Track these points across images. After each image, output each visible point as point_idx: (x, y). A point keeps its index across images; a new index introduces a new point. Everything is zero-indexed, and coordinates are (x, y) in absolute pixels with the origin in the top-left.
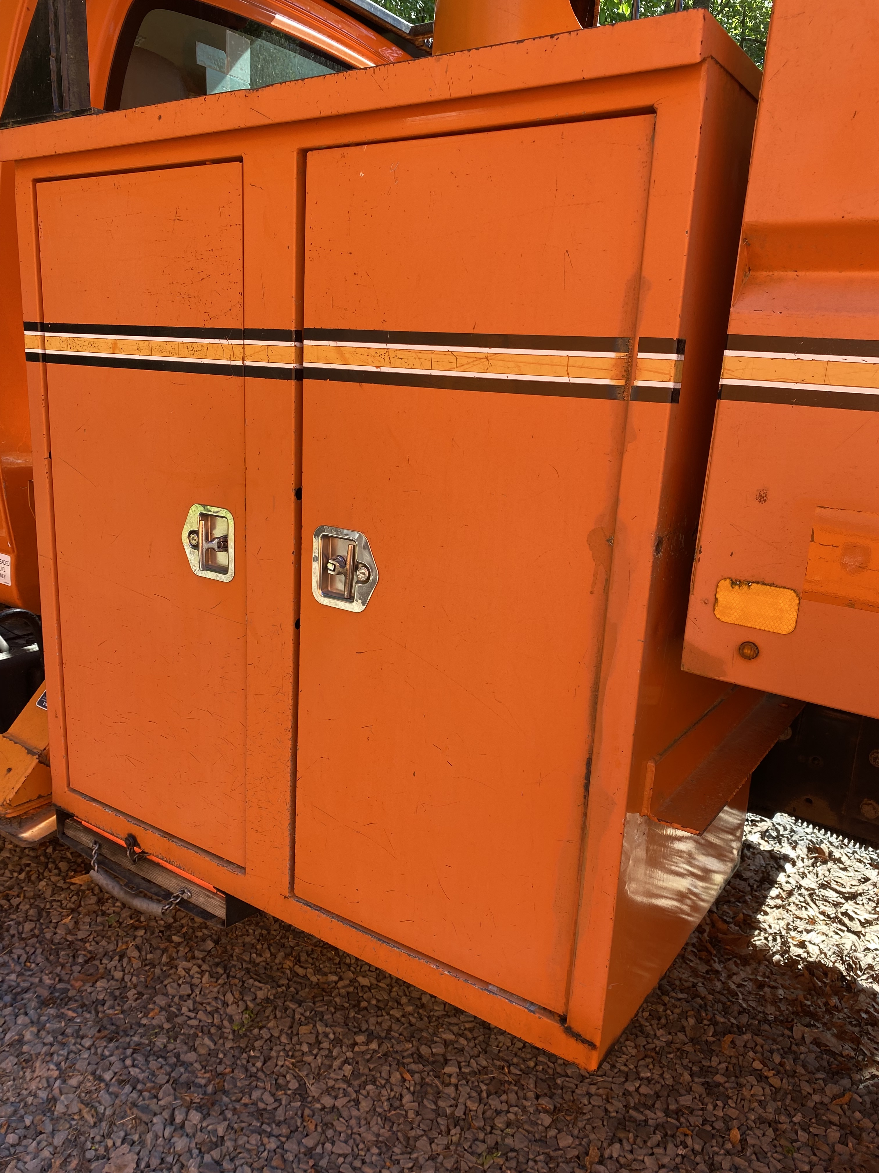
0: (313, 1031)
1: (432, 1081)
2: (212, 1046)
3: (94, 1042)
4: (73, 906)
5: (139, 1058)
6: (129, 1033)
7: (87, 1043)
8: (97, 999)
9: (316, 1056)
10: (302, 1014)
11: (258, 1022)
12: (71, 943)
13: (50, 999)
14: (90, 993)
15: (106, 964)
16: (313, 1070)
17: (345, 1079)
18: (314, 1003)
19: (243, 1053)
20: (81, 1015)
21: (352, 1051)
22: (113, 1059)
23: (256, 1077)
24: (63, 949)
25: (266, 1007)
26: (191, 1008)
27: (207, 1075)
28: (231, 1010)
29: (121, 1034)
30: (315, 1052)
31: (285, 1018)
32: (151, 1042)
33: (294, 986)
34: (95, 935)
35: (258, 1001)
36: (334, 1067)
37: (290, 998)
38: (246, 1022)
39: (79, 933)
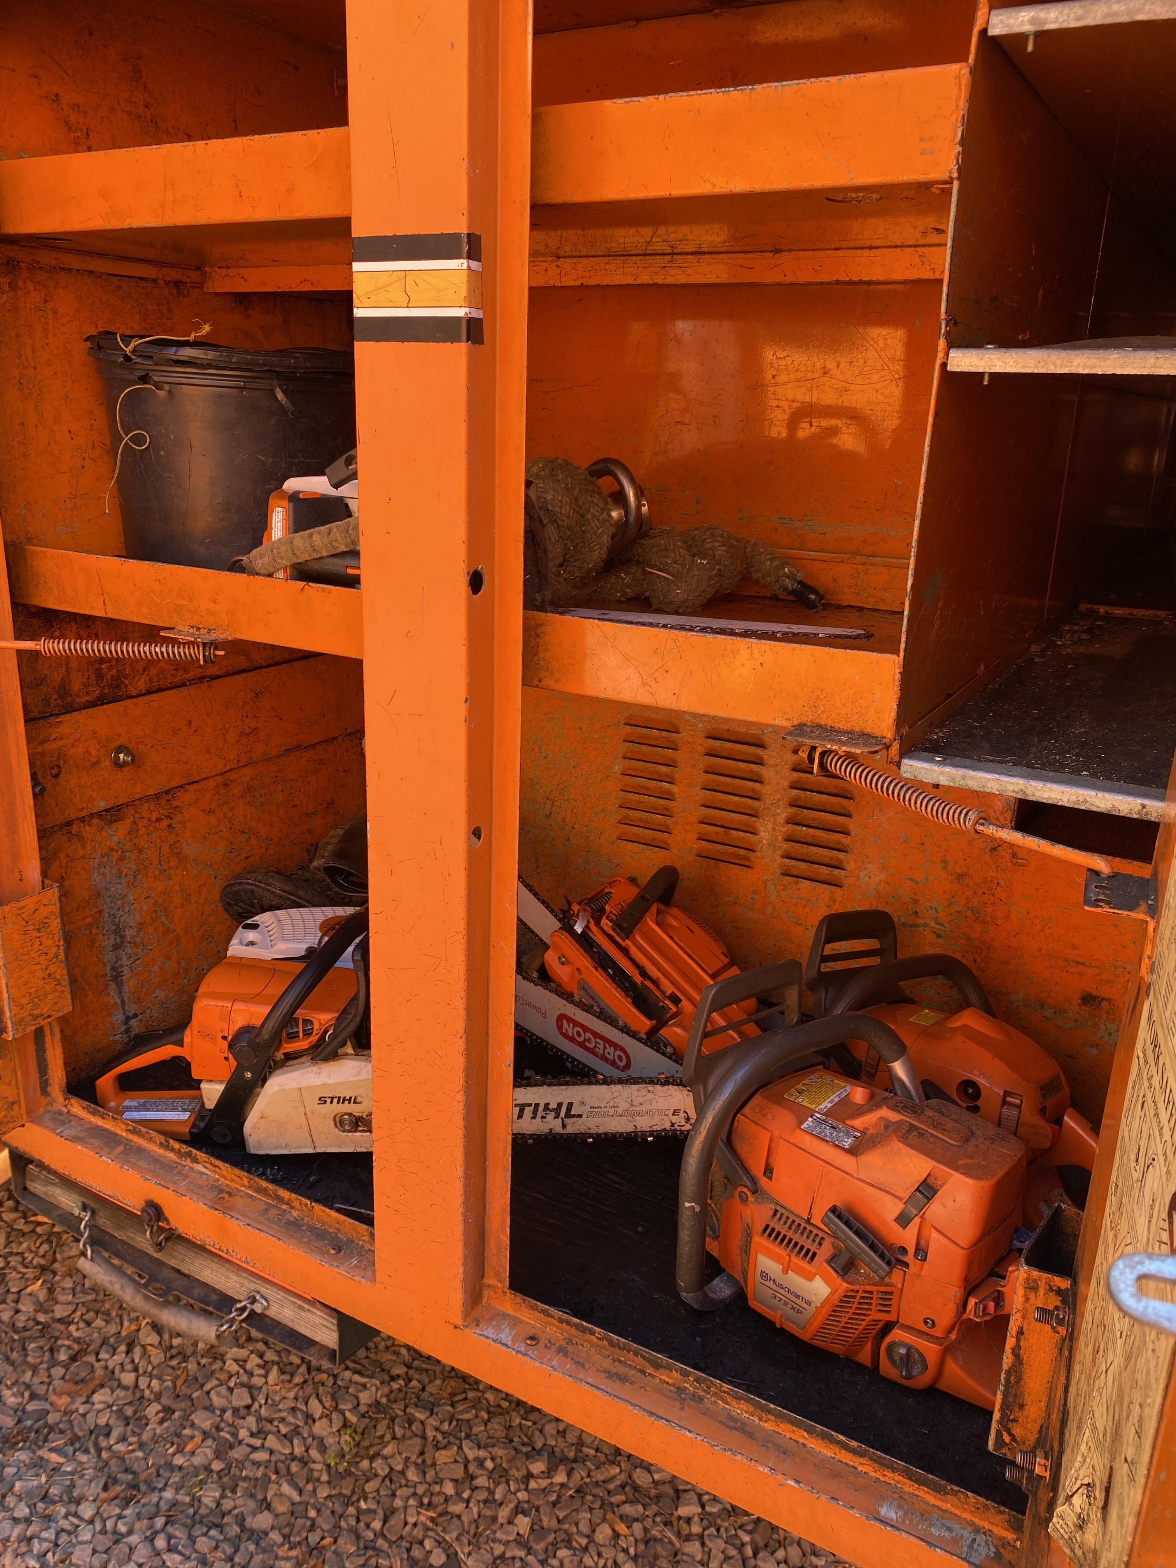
0: (458, 1458)
1: (661, 1532)
2: (296, 1498)
3: (99, 1508)
4: (42, 1262)
5: (178, 1534)
6: (155, 1484)
7: (87, 1510)
8: (96, 1426)
9: (468, 1501)
10: (437, 1429)
11: (367, 1448)
12: (46, 1326)
13: (18, 1433)
14: (84, 1415)
15: (106, 1360)
16: (466, 1528)
17: (520, 1541)
18: (453, 1406)
19: (347, 1505)
20: (73, 1459)
21: (526, 1489)
22: (134, 1539)
23: (374, 1548)
24: (33, 1339)
25: (377, 1419)
26: (254, 1430)
27: (293, 1553)
28: (320, 1428)
29: (143, 1487)
30: (465, 1495)
31: (410, 1438)
32: (193, 1499)
33: (417, 1376)
34: (84, 1310)
35: (363, 1409)
36: (500, 1520)
37: (414, 1400)
38: (346, 1449)
39: (57, 1308)
